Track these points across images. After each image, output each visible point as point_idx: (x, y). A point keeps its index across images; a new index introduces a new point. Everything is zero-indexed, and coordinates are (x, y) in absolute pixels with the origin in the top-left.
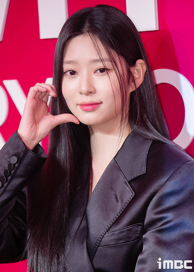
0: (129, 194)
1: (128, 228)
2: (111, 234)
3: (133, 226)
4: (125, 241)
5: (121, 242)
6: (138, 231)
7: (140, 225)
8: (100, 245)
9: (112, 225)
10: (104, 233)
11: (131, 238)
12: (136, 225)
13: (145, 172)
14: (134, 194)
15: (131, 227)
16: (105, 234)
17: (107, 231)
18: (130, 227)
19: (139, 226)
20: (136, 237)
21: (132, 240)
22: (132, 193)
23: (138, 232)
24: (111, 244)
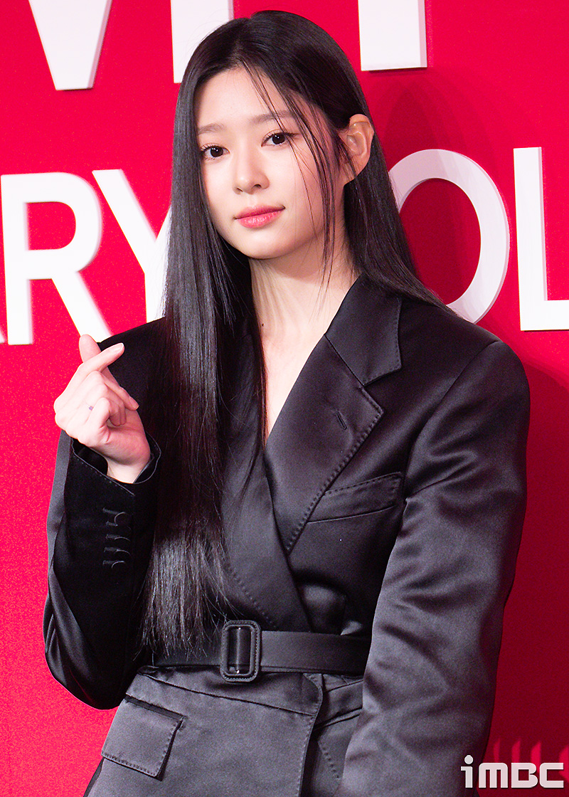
0: (370, 413)
1: (374, 481)
2: (336, 494)
3: (385, 477)
4: (366, 510)
5: (359, 510)
6: (393, 489)
7: (398, 477)
8: (312, 518)
9: (338, 476)
10: (321, 493)
11: (378, 503)
12: (390, 476)
13: (399, 367)
14: (382, 413)
15: (379, 479)
16: (324, 494)
17: (327, 490)
18: (377, 480)
19: (396, 478)
20: (389, 502)
21: (382, 507)
22: (377, 409)
23: (394, 491)
24: (337, 515)
